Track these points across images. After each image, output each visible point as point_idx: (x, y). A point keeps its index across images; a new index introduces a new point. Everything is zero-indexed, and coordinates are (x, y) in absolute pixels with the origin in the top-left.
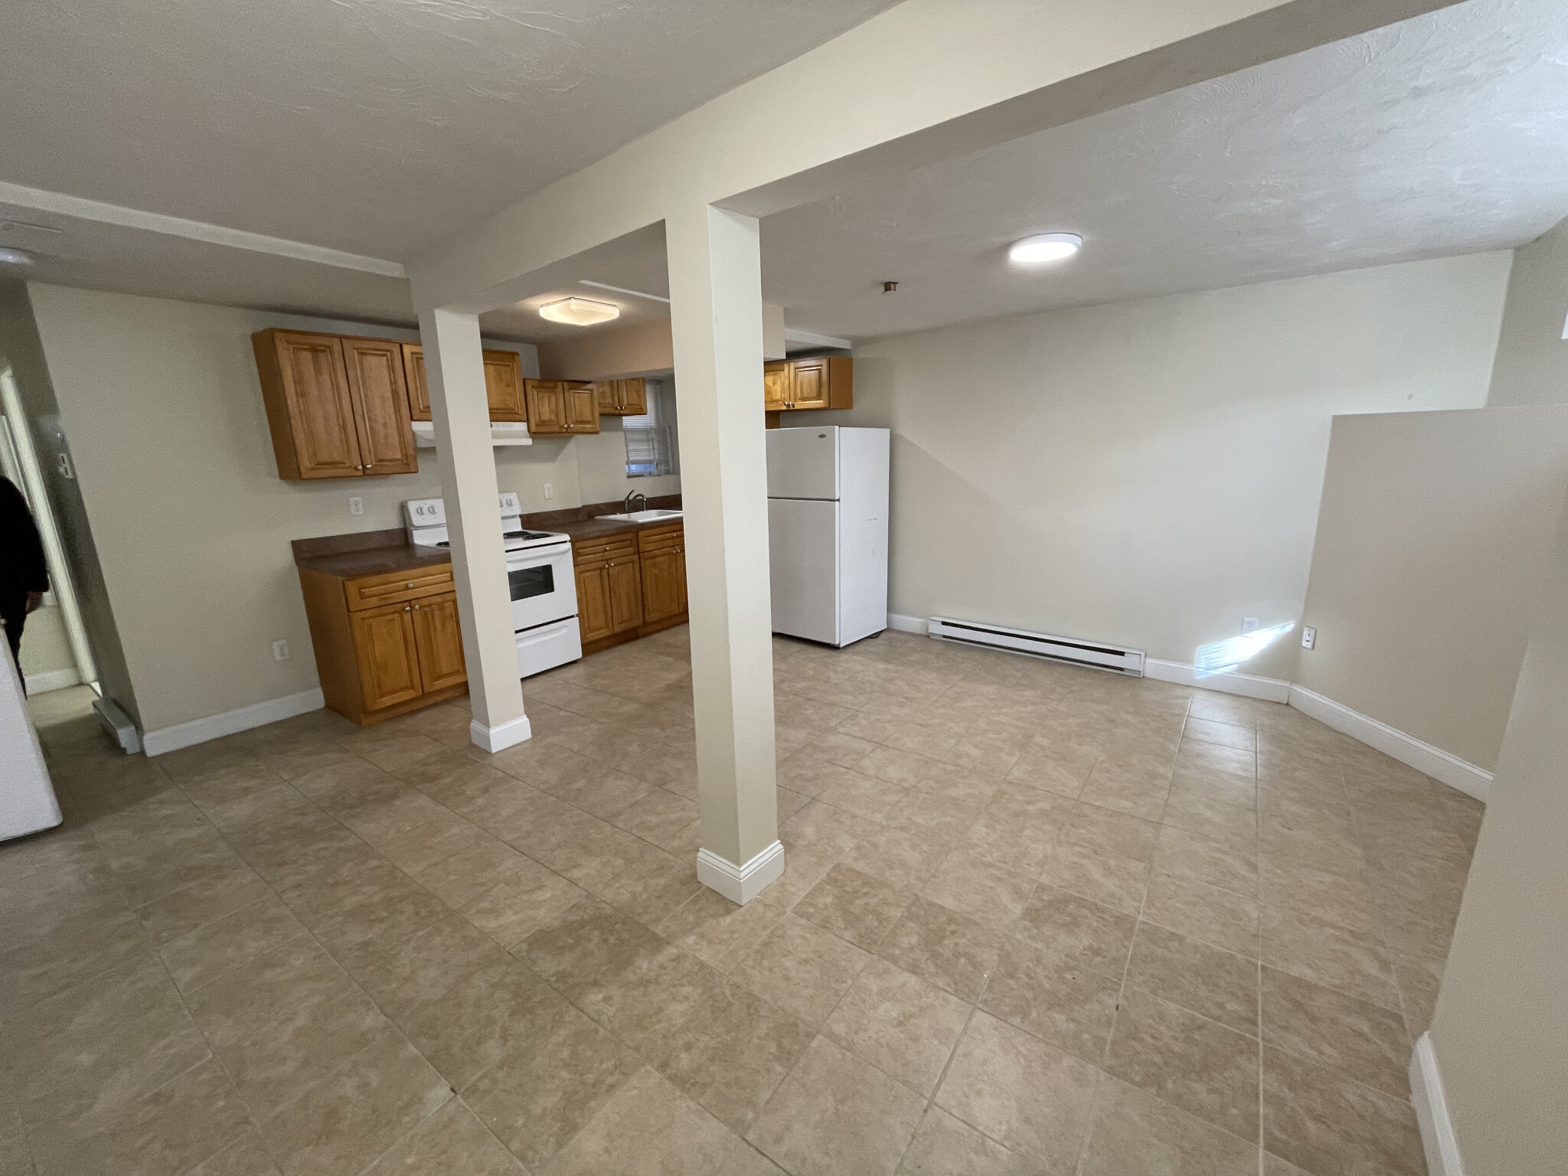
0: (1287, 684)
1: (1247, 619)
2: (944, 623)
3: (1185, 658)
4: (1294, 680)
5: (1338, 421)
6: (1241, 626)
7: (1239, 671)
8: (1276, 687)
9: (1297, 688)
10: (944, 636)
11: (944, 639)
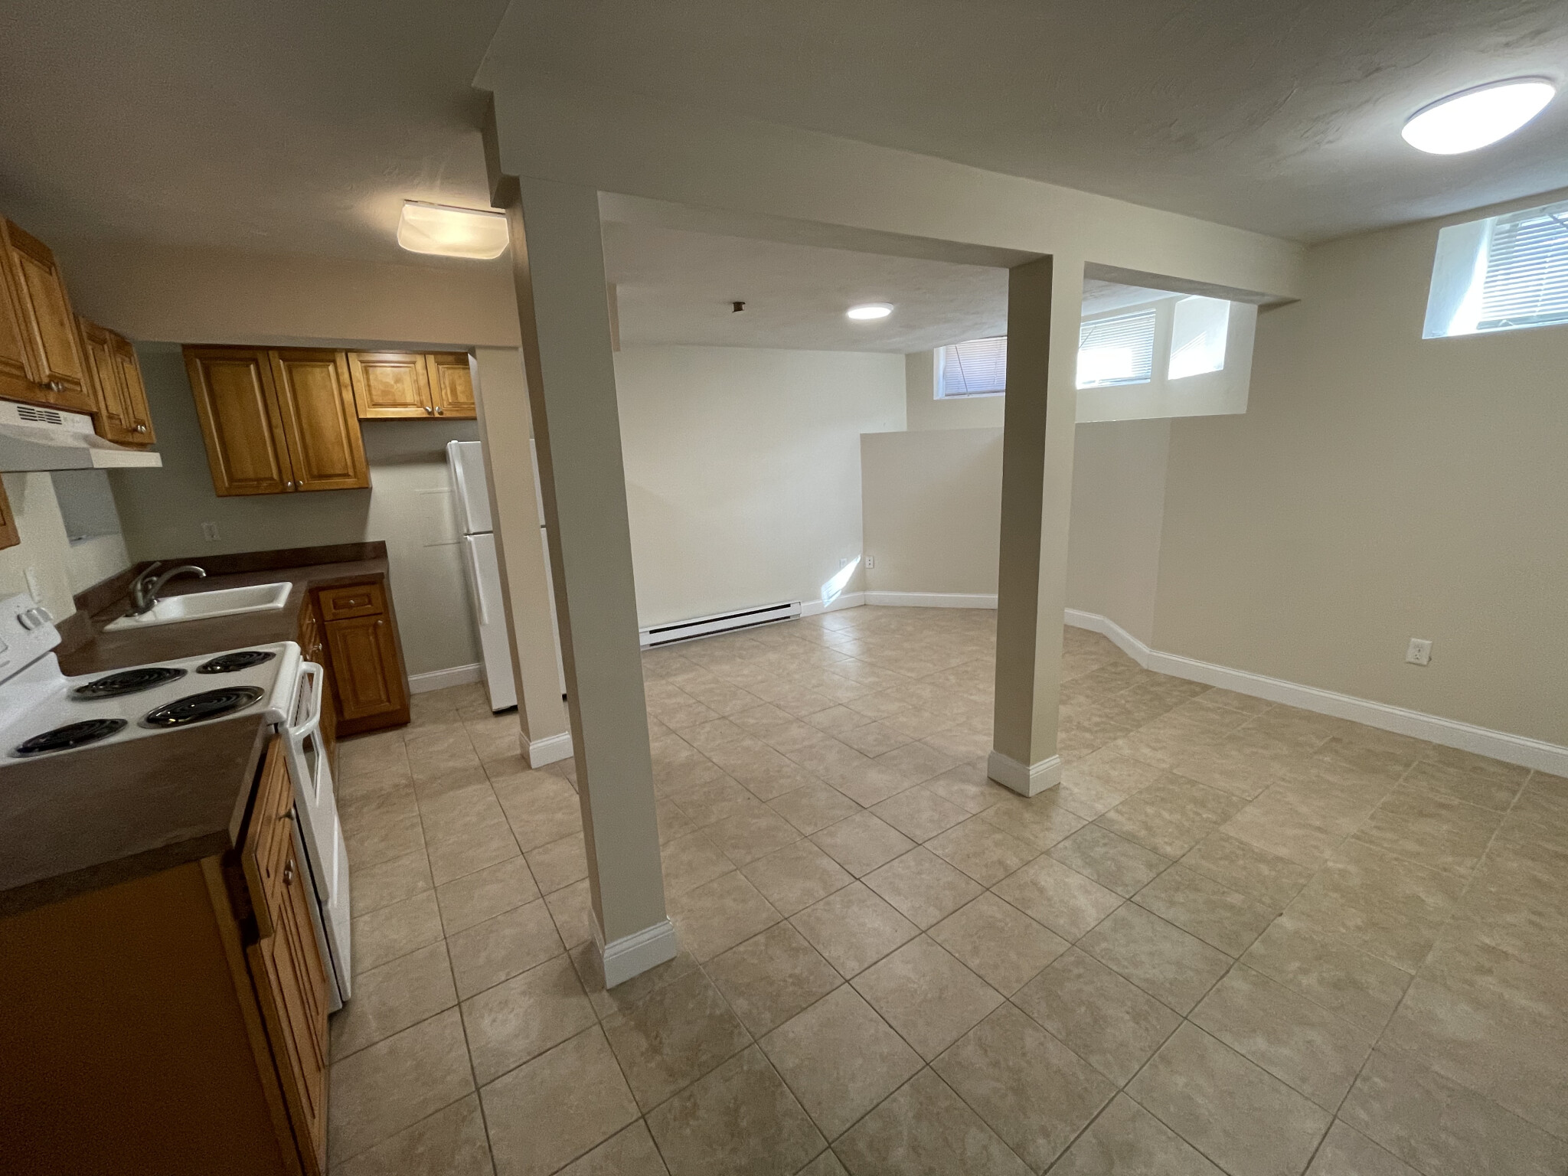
0: (861, 593)
1: (842, 560)
2: (651, 632)
3: (816, 596)
4: (865, 589)
5: (866, 439)
6: (840, 566)
7: (842, 594)
8: (858, 597)
9: (867, 593)
10: (652, 645)
11: (652, 647)
